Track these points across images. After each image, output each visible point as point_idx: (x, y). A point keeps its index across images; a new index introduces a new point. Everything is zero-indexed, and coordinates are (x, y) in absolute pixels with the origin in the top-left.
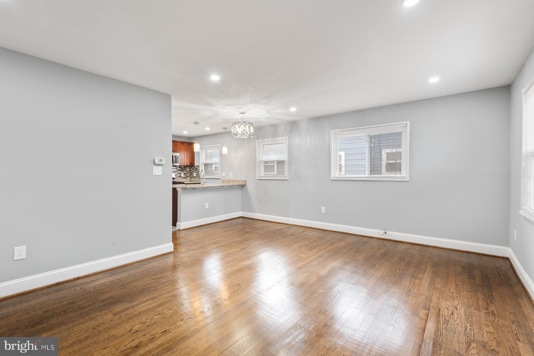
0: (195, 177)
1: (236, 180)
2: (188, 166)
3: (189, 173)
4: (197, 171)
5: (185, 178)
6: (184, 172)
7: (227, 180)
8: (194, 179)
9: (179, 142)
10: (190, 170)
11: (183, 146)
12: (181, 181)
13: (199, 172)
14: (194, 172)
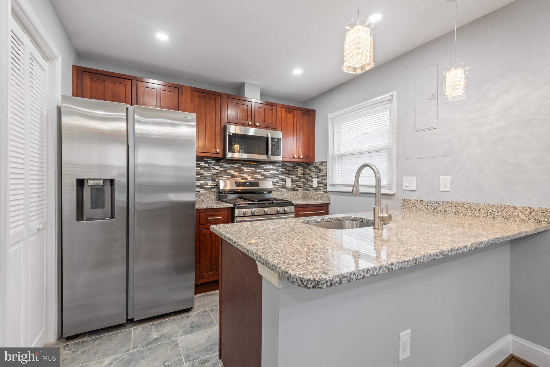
0: (315, 189)
2: (299, 164)
3: (302, 180)
4: (320, 174)
5: (294, 190)
6: (291, 176)
7: (425, 200)
8: (314, 191)
9: (283, 106)
10: (304, 174)
11: (290, 116)
12: (286, 197)
13: (327, 176)
14: (313, 176)
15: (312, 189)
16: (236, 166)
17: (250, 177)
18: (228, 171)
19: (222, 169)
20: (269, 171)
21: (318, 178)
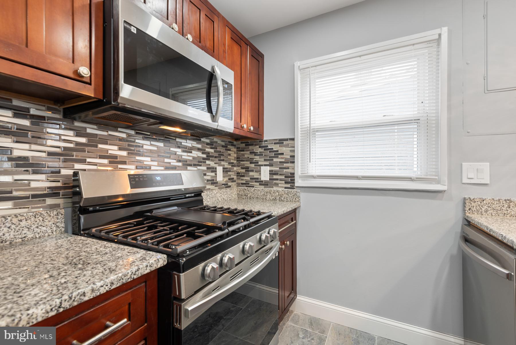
0: (265, 184)
3: (235, 168)
5: (226, 186)
6: (223, 163)
8: (262, 187)
9: (227, 24)
10: (238, 159)
11: (236, 49)
12: (218, 199)
13: (293, 162)
14: (260, 163)
15: (258, 184)
16: (124, 136)
17: (155, 163)
18: (100, 146)
19: (83, 140)
20: (191, 152)
21: (271, 165)
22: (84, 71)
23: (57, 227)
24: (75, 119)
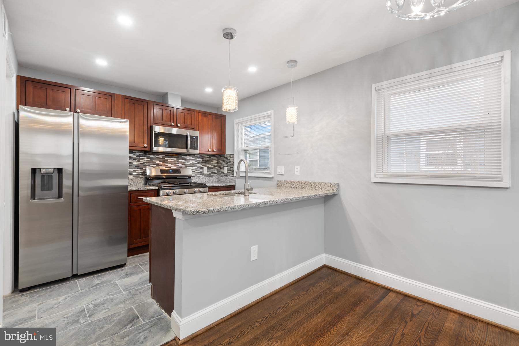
0: (226, 175)
1: (310, 183)
2: (214, 156)
3: (216, 168)
4: (229, 164)
5: (210, 175)
6: (207, 165)
7: (288, 181)
8: (225, 177)
9: (200, 112)
10: (218, 163)
11: (205, 119)
12: (203, 181)
13: (233, 165)
14: (224, 165)
15: (224, 175)
16: (161, 157)
17: (173, 166)
18: (154, 161)
19: (149, 159)
20: (189, 161)
21: (227, 166)
22: (146, 145)
23: (142, 183)
24: (146, 154)
